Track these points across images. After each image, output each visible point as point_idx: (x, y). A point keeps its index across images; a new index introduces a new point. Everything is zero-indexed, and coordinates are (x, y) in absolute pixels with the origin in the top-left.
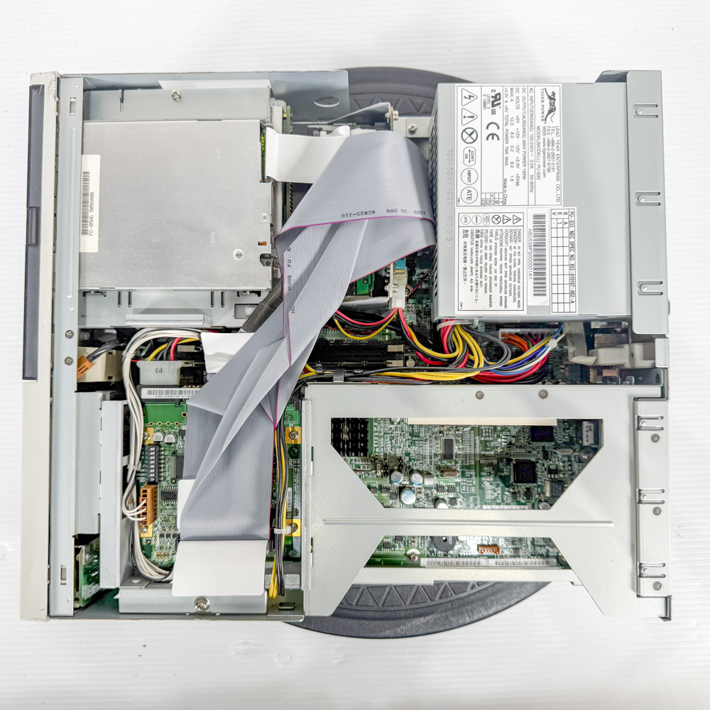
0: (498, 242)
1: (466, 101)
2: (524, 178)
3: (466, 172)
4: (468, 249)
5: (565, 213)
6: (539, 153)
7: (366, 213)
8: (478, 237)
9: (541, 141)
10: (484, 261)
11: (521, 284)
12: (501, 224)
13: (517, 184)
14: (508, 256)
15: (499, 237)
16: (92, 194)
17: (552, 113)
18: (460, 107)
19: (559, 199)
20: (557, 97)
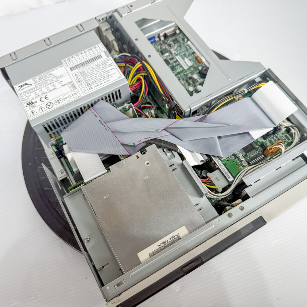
0: (88, 77)
1: (35, 113)
2: (58, 80)
3: (65, 100)
4: (96, 85)
5: (66, 62)
6: (46, 80)
7: (101, 123)
8: (90, 84)
9: (41, 82)
10: (98, 78)
11: (100, 63)
12: (81, 79)
13: (62, 81)
14: (92, 72)
15: (86, 78)
16: (158, 246)
17: (28, 84)
18: (39, 114)
19: (62, 67)
20: (20, 85)
